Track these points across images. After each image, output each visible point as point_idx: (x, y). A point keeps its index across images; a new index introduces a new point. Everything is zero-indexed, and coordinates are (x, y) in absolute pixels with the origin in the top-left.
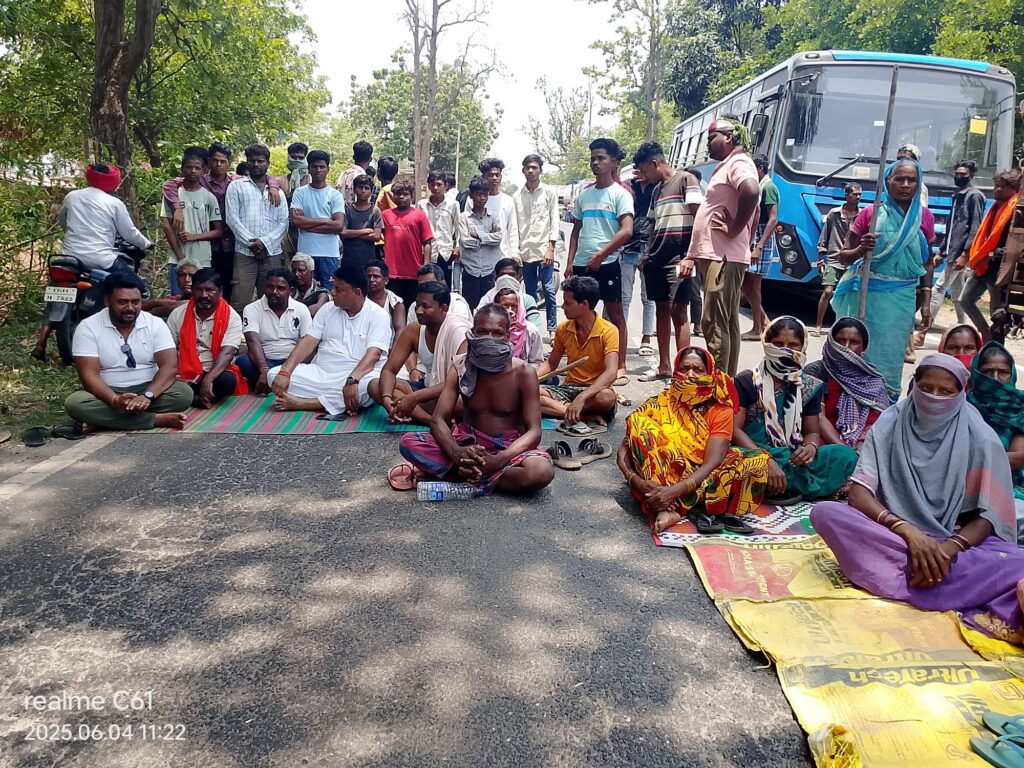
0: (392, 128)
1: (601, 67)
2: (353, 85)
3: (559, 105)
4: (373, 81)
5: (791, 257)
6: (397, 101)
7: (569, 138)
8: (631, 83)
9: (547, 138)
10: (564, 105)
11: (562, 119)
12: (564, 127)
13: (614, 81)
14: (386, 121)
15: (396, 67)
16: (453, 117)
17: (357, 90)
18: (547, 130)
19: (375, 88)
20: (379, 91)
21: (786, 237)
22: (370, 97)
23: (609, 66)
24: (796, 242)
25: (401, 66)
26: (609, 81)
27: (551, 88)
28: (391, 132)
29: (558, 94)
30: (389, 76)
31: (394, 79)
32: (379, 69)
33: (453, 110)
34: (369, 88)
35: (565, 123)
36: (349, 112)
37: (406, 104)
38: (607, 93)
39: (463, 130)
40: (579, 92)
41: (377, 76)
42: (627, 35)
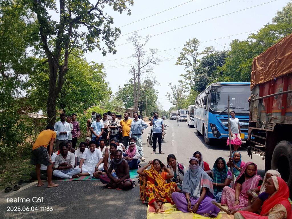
0: (129, 98)
1: (184, 80)
2: (119, 88)
3: (175, 90)
4: (124, 87)
5: (216, 132)
6: (130, 91)
7: (178, 97)
8: (192, 84)
9: (172, 98)
10: (176, 89)
11: (176, 93)
12: (177, 95)
13: (187, 83)
14: (128, 96)
15: (130, 83)
16: (145, 95)
17: (120, 89)
18: (172, 96)
19: (125, 89)
20: (126, 89)
21: (214, 127)
22: (123, 91)
23: (185, 80)
24: (216, 129)
25: (131, 83)
26: (186, 84)
27: (173, 85)
28: (129, 99)
30: (128, 85)
31: (129, 86)
32: (126, 84)
33: (145, 93)
34: (123, 89)
35: (177, 94)
36: (118, 95)
37: (132, 92)
38: (185, 87)
39: (147, 98)
40: (180, 86)
41: (125, 86)
42: (189, 72)
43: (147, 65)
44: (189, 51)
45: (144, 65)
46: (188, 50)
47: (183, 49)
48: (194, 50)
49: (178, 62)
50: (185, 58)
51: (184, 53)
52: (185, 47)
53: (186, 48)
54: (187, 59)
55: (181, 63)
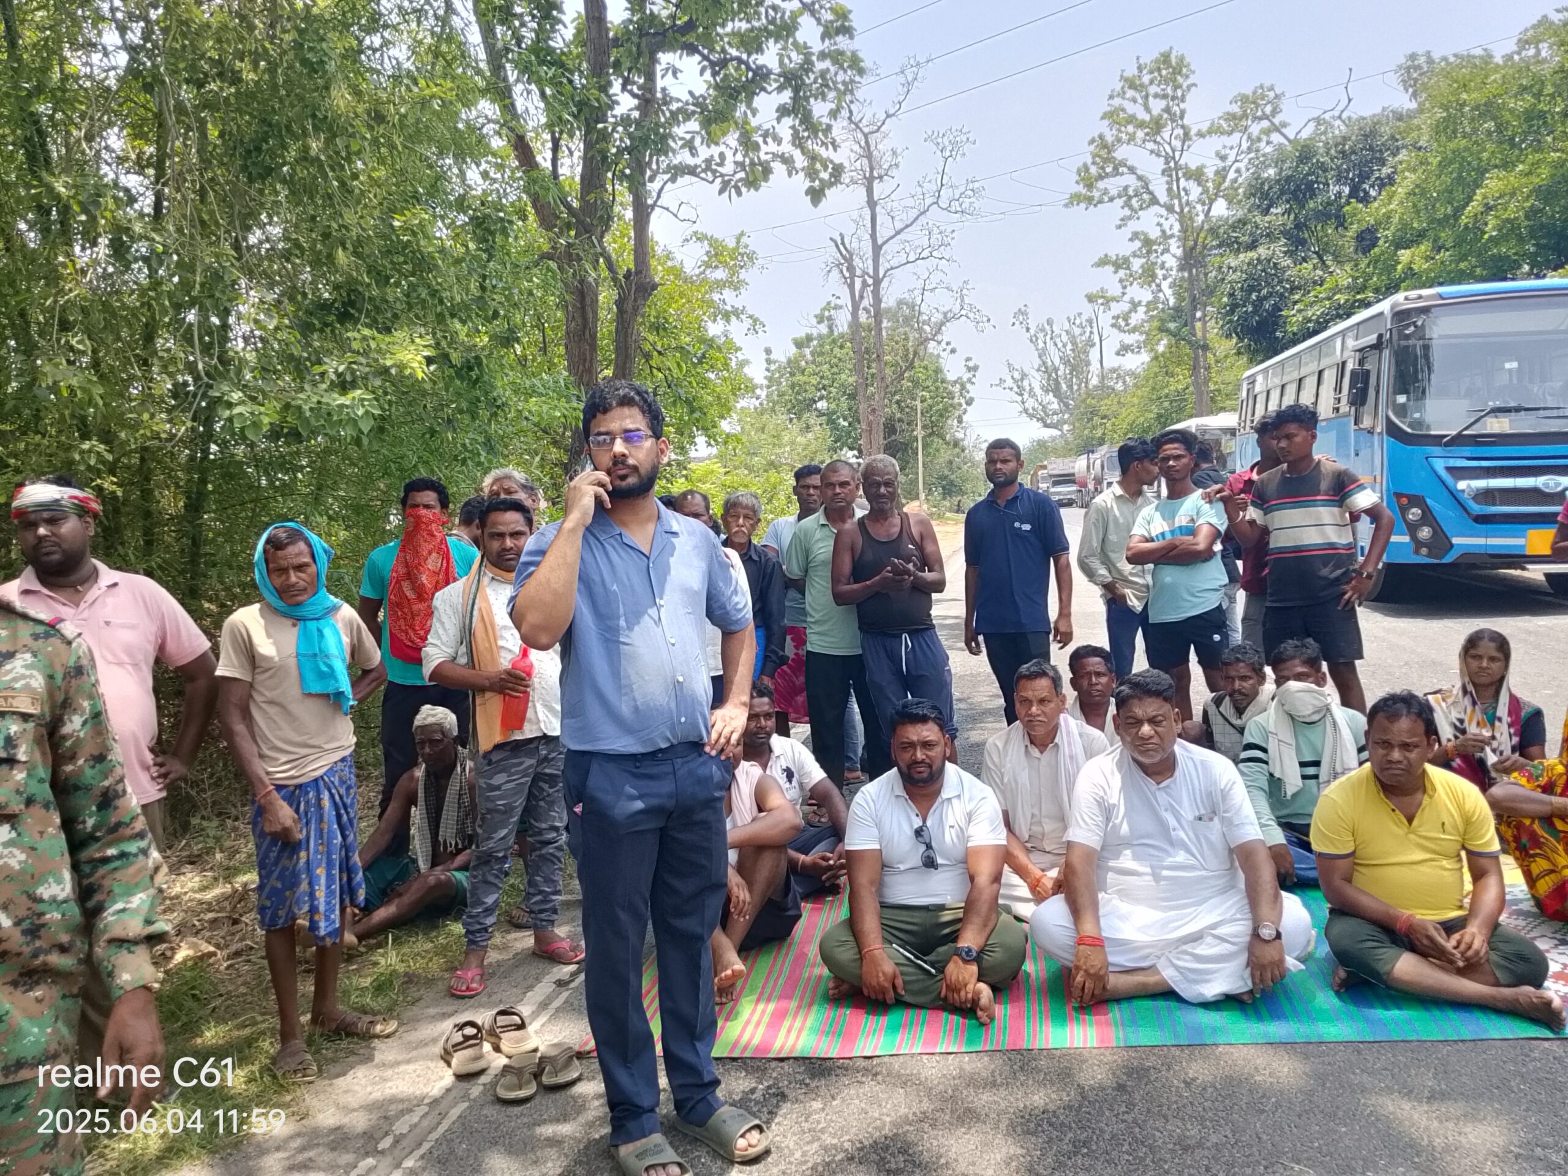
1: (1115, 290)
2: (769, 361)
3: (1050, 344)
4: (794, 352)
5: (1425, 533)
6: (829, 374)
8: (1160, 306)
9: (1038, 391)
11: (1057, 362)
12: (1061, 373)
13: (1135, 305)
14: (815, 402)
15: (823, 329)
16: (907, 384)
17: (773, 367)
18: (1036, 381)
19: (797, 361)
20: (803, 364)
21: (1414, 510)
22: (792, 374)
23: (1125, 287)
25: (830, 328)
26: (1127, 307)
29: (1048, 328)
30: (815, 343)
31: (822, 346)
32: (801, 334)
33: (908, 375)
34: (789, 361)
37: (843, 376)
38: (1126, 324)
39: (923, 400)
41: (799, 344)
42: (1148, 243)
43: (919, 222)
44: (1141, 125)
45: (899, 225)
46: (1131, 119)
47: (1102, 118)
48: (1165, 116)
49: (1081, 189)
50: (1118, 167)
51: (1109, 139)
52: (1117, 102)
53: (1123, 110)
54: (1132, 170)
55: (1096, 194)
